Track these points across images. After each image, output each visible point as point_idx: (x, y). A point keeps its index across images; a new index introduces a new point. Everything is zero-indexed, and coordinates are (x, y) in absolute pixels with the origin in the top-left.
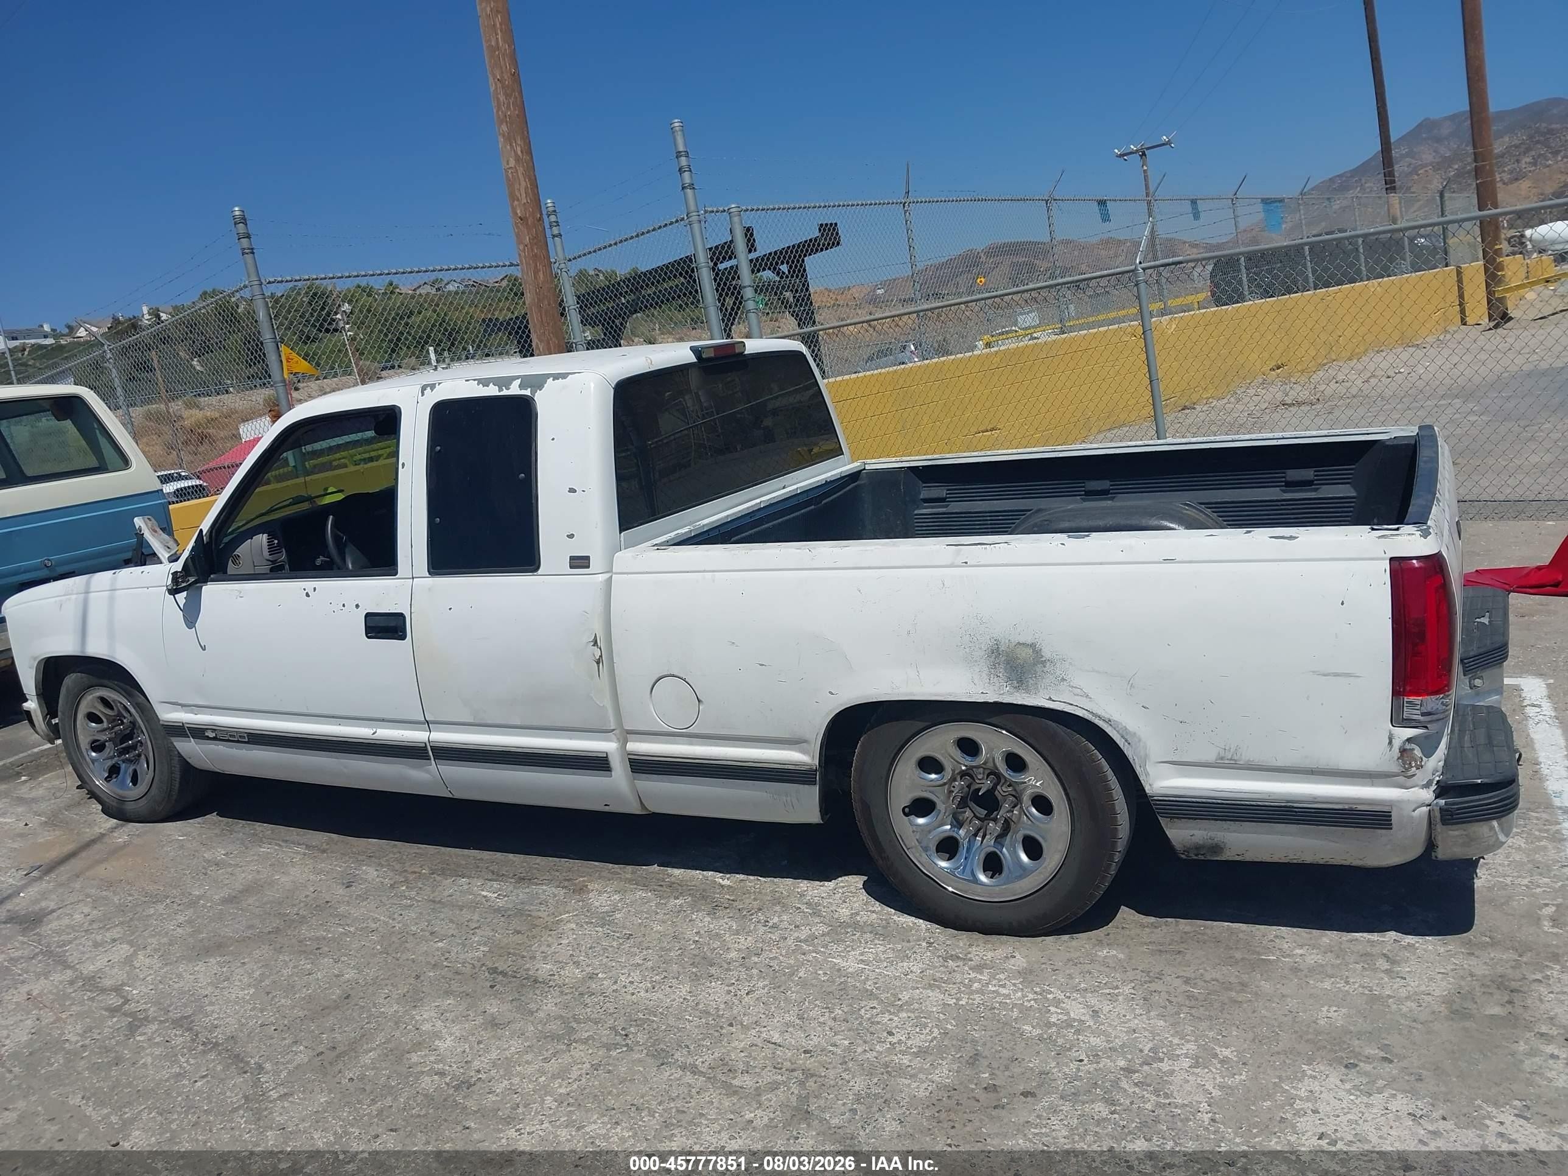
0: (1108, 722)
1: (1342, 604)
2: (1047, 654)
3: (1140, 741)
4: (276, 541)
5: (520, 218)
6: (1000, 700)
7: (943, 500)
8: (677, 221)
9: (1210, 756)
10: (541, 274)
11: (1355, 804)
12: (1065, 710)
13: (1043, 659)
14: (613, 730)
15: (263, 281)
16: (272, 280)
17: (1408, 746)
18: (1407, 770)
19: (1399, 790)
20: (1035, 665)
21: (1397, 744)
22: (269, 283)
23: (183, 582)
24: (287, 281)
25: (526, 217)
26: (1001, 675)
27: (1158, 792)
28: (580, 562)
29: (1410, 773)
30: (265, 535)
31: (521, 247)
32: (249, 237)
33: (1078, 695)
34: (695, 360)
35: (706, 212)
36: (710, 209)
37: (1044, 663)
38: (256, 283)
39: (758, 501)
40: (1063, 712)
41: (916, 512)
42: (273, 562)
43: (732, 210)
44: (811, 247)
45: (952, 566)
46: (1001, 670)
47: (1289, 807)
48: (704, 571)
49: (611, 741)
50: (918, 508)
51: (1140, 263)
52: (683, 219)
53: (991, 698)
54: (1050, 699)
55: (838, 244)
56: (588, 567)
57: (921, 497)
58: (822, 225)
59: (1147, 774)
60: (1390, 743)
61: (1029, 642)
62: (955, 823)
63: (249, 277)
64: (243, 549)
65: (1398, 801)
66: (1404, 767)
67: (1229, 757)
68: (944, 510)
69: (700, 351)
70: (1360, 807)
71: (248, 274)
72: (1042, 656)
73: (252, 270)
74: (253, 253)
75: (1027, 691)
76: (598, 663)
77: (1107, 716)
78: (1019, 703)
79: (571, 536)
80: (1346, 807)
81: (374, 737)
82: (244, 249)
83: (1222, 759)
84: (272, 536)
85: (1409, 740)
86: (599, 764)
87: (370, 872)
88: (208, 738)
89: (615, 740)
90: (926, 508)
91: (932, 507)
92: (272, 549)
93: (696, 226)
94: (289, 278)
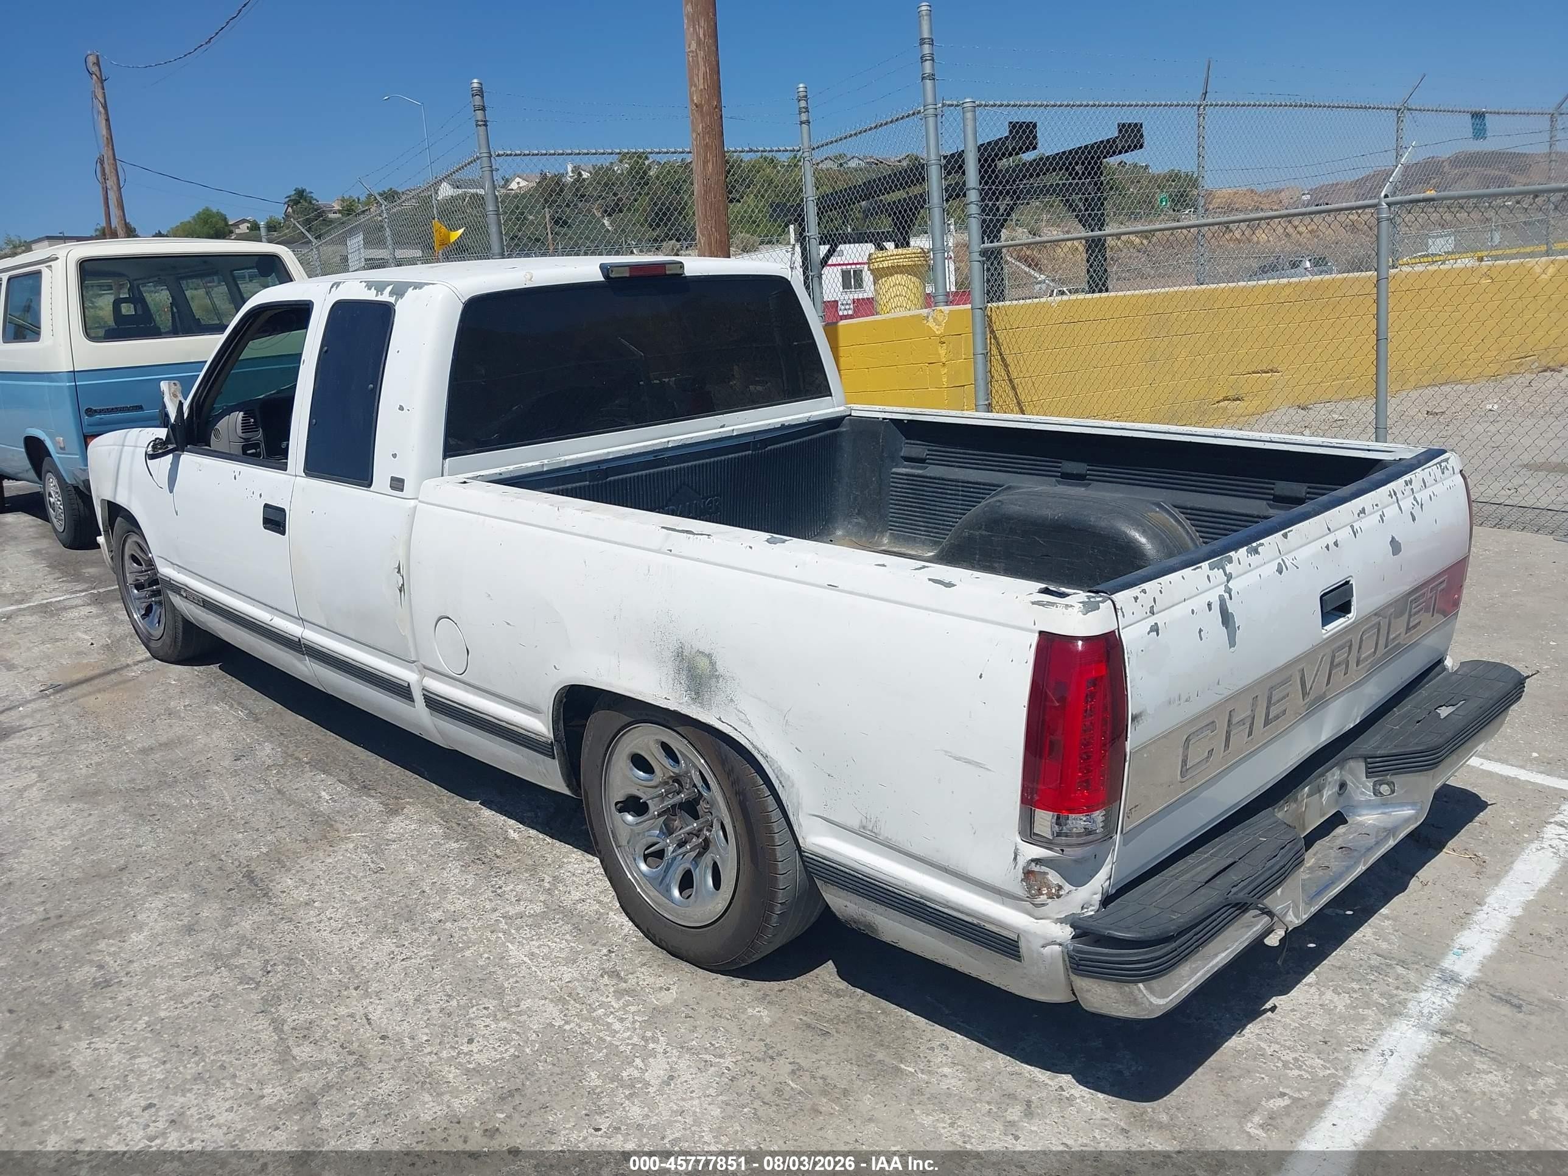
0: (766, 757)
1: (981, 677)
2: (721, 669)
3: (793, 786)
4: (252, 420)
5: (696, 104)
6: (679, 710)
7: (922, 461)
8: (914, 114)
9: (855, 823)
10: (710, 165)
11: (985, 921)
12: (731, 734)
13: (717, 673)
14: (414, 662)
15: (492, 153)
16: (501, 152)
17: (1034, 867)
18: (1033, 897)
19: (1028, 917)
20: (710, 678)
21: (1022, 862)
22: (499, 155)
23: (160, 449)
24: (516, 155)
25: (701, 104)
26: (683, 682)
27: (811, 848)
28: (397, 484)
29: (1038, 901)
30: (241, 414)
31: (694, 136)
32: (483, 109)
33: (742, 720)
34: (603, 279)
35: (944, 105)
36: (948, 102)
37: (717, 677)
38: (485, 155)
39: (666, 440)
40: (728, 736)
41: (894, 470)
42: (246, 440)
43: (965, 105)
44: (1109, 148)
45: (658, 551)
46: (684, 676)
47: (923, 904)
48: (479, 514)
49: (413, 671)
50: (896, 466)
51: (1386, 196)
52: (919, 112)
53: (672, 706)
54: (720, 719)
55: (1141, 147)
56: (402, 490)
57: (902, 454)
58: (1124, 125)
59: (800, 825)
60: (1015, 858)
61: (707, 652)
62: (665, 830)
63: (480, 148)
64: (222, 425)
65: (1025, 931)
66: (1029, 892)
67: (870, 828)
68: (920, 472)
69: (608, 270)
70: (988, 926)
71: (479, 145)
72: (717, 670)
73: (483, 142)
74: (486, 125)
75: (702, 706)
76: (401, 591)
77: (765, 751)
78: (694, 717)
79: (394, 456)
80: (975, 921)
81: (270, 623)
82: (478, 121)
83: (864, 828)
84: (248, 414)
85: (1037, 861)
86: (403, 692)
87: (267, 751)
88: (182, 595)
89: (417, 671)
90: (905, 467)
91: (912, 468)
92: (246, 427)
93: (931, 120)
94: (518, 152)
